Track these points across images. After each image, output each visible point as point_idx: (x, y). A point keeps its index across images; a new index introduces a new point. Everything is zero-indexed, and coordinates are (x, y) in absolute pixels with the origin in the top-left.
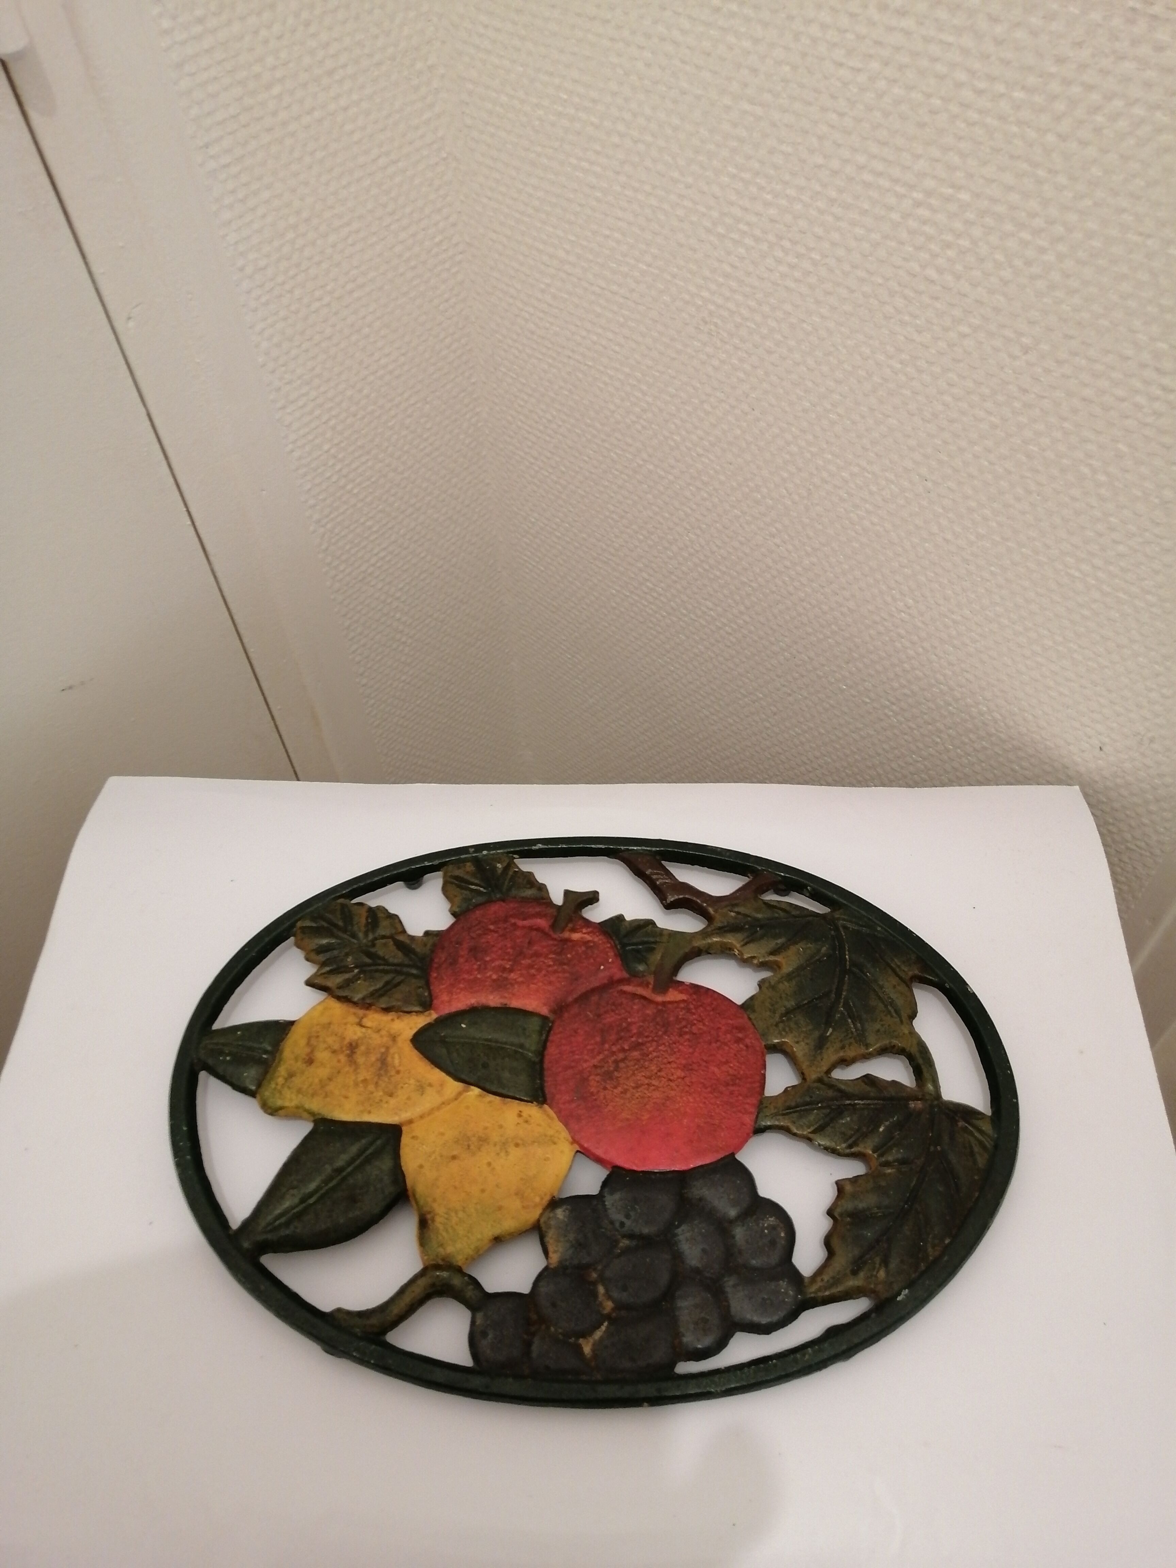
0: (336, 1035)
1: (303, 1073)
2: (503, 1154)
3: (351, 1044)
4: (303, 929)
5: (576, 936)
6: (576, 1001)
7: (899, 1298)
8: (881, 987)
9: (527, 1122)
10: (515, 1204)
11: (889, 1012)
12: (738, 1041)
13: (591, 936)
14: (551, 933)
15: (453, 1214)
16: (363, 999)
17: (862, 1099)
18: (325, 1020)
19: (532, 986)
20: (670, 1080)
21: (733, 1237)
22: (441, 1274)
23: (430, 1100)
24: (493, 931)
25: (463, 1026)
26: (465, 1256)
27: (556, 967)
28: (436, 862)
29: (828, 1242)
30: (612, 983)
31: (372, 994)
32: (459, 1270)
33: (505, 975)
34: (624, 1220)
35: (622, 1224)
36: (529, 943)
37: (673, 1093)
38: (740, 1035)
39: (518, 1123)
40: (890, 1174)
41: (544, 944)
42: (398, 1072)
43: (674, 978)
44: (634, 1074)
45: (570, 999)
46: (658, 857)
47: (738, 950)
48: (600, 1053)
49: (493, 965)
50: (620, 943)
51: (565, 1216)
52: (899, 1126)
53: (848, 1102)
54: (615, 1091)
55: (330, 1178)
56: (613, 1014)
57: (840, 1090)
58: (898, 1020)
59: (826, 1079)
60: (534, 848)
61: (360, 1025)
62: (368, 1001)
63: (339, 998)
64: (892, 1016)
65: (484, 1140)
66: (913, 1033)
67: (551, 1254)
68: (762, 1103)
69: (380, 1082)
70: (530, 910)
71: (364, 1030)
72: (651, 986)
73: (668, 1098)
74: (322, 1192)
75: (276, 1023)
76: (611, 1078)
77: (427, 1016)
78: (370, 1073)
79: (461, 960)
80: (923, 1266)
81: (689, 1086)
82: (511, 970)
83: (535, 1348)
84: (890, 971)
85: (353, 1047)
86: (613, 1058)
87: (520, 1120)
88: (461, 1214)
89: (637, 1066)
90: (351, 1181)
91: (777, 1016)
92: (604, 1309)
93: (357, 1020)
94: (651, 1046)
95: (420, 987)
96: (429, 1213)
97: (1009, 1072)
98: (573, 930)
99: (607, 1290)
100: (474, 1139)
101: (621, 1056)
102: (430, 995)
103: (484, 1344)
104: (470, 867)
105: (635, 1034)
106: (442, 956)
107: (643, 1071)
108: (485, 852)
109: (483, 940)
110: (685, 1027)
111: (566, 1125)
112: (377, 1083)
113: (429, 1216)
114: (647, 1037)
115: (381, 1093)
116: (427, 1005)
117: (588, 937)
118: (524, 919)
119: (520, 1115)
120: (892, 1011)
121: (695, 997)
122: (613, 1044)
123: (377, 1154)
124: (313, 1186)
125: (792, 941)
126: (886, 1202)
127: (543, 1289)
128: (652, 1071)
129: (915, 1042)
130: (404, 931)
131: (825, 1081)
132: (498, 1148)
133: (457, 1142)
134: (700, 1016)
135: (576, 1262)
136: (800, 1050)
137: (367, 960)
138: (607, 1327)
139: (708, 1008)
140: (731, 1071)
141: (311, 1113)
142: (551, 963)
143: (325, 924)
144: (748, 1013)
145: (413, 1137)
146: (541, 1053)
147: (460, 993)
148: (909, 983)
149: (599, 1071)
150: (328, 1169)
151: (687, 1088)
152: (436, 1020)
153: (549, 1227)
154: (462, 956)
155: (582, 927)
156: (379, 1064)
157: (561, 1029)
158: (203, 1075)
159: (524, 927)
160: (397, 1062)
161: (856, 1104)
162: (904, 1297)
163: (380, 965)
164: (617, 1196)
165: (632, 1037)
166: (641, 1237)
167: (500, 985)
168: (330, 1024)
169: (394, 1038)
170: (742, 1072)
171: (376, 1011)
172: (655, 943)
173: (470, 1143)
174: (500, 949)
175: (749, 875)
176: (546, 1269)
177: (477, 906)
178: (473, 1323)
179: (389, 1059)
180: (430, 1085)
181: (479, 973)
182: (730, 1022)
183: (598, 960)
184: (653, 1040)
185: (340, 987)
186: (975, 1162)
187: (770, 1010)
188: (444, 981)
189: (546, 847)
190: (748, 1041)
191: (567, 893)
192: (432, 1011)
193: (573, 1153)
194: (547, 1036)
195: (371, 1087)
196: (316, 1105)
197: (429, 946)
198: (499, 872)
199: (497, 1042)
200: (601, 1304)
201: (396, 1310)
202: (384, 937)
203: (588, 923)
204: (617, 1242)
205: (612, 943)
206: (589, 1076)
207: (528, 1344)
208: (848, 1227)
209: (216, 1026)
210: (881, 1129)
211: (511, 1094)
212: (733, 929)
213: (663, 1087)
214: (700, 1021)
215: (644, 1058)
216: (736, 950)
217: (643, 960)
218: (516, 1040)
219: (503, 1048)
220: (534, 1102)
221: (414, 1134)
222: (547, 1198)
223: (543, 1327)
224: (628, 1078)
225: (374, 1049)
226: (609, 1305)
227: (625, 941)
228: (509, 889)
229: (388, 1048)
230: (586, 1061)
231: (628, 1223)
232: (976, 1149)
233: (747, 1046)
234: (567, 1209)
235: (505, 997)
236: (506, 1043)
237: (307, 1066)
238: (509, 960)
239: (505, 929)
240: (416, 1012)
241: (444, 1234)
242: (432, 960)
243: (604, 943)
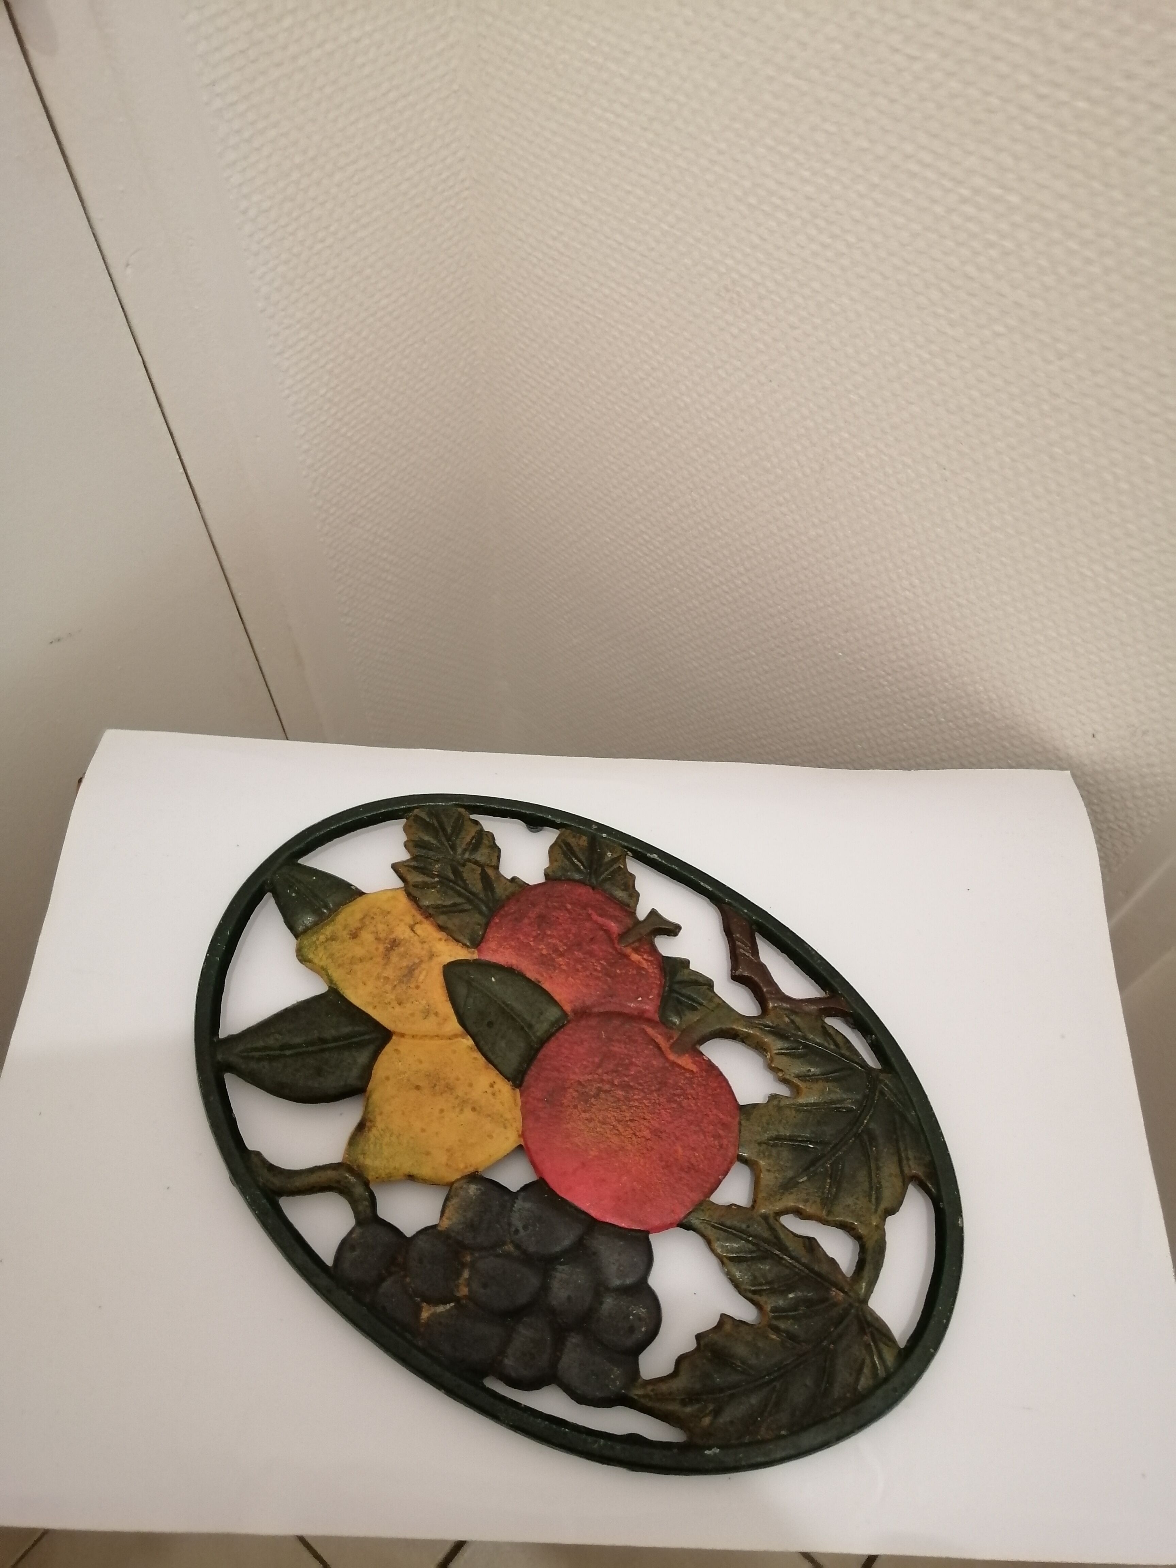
0: (388, 925)
1: (343, 941)
2: (458, 1110)
3: (395, 941)
4: (417, 818)
5: (635, 957)
6: (600, 1014)
7: (707, 1452)
8: (878, 1168)
9: (494, 1094)
10: (441, 1157)
11: (870, 1196)
12: (717, 1137)
13: (648, 965)
14: (616, 942)
15: (388, 1135)
16: (428, 907)
17: (792, 1258)
18: (386, 907)
19: (570, 979)
20: (634, 1134)
21: (601, 1303)
22: (350, 1177)
23: (429, 1025)
24: (567, 909)
25: (493, 980)
26: (377, 1176)
27: (600, 975)
28: (558, 821)
29: (680, 1360)
30: (640, 1017)
31: (437, 907)
32: (366, 1184)
33: (554, 956)
34: (521, 1229)
35: (517, 1231)
36: (592, 939)
37: (629, 1147)
38: (721, 1132)
39: (486, 1092)
40: (773, 1340)
41: (604, 948)
42: (418, 987)
43: (698, 1047)
44: (607, 1110)
45: (596, 1010)
46: (754, 927)
47: (771, 1056)
48: (591, 1073)
49: (550, 941)
50: (670, 987)
51: (475, 1195)
52: (809, 1303)
53: (777, 1252)
54: (583, 1114)
55: (312, 1043)
56: (623, 1046)
57: (777, 1238)
58: (874, 1207)
59: (771, 1220)
60: (649, 855)
61: (412, 928)
62: (431, 911)
63: (409, 895)
64: (870, 1201)
65: (449, 1088)
66: (880, 1230)
67: (444, 1218)
68: (703, 1204)
69: (398, 987)
70: (611, 910)
71: (412, 934)
72: (672, 1041)
73: (622, 1149)
74: (300, 1050)
75: (349, 885)
76: (586, 1102)
77: (470, 953)
78: (394, 974)
79: (526, 921)
80: (747, 1439)
81: (648, 1150)
82: (562, 955)
83: (387, 1285)
84: (895, 1159)
85: (394, 944)
86: (599, 1085)
87: (490, 1090)
88: (394, 1138)
89: (614, 1105)
90: (327, 1055)
91: (766, 1136)
92: (458, 1291)
93: (412, 923)
94: (638, 1095)
95: (479, 924)
96: (371, 1121)
97: (945, 1321)
98: (636, 950)
99: (470, 1278)
100: (443, 1082)
101: (607, 1087)
102: (483, 936)
103: (350, 1256)
104: (584, 841)
105: (632, 1075)
106: (512, 908)
107: (616, 1112)
108: (604, 835)
109: (554, 914)
110: (679, 1096)
111: (524, 1118)
112: (395, 986)
113: (368, 1124)
114: (640, 1084)
115: (393, 997)
116: (476, 943)
117: (645, 965)
118: (601, 916)
119: (492, 1086)
120: (874, 1197)
121: (704, 1074)
122: (607, 1073)
123: (360, 1045)
124: (298, 1040)
125: (825, 1077)
126: (753, 1361)
127: (421, 1243)
128: (625, 1117)
129: (876, 1237)
130: (497, 867)
131: (771, 1222)
132: (457, 1102)
133: (428, 1076)
134: (697, 1094)
135: (460, 1238)
136: (767, 1178)
137: (452, 877)
138: (452, 1308)
139: (710, 1091)
140: (693, 1161)
141: (330, 981)
142: (599, 968)
143: (436, 824)
144: (742, 1117)
145: (396, 1050)
146: (543, 1042)
147: (508, 949)
148: (907, 1180)
149: (580, 1088)
150: (316, 1034)
151: (645, 1151)
152: (475, 960)
153: (457, 1196)
154: (529, 918)
155: (645, 953)
156: (406, 972)
157: (571, 1032)
158: (269, 895)
159: (596, 922)
160: (422, 977)
161: (782, 1258)
162: (712, 1454)
163: (458, 885)
164: (528, 1205)
165: (627, 1076)
166: (524, 1252)
167: (545, 962)
168: (389, 912)
169: (432, 956)
170: (701, 1166)
171: (432, 924)
172: (701, 1004)
173: (438, 1083)
174: (565, 930)
175: (827, 991)
176: (434, 1227)
177: (570, 880)
178: (351, 1232)
179: (417, 972)
180: (436, 1014)
181: (533, 941)
182: (721, 1116)
183: (641, 990)
184: (642, 1091)
185: (415, 886)
186: (857, 1380)
187: (762, 1127)
188: (501, 931)
189: (660, 860)
190: (725, 1142)
191: (653, 913)
192: (476, 952)
193: (516, 1145)
194: (557, 1031)
195: (388, 987)
196: (337, 975)
197: (507, 893)
198: (606, 860)
199: (512, 1009)
200: (457, 1286)
201: (298, 1183)
202: (476, 863)
203: (654, 950)
204: (504, 1244)
205: (664, 980)
206: (569, 1088)
207: (382, 1279)
208: (704, 1361)
209: (300, 861)
210: (791, 1296)
211: (496, 1062)
212: (778, 1033)
213: (625, 1137)
214: (694, 1098)
215: (625, 1101)
216: (769, 1054)
217: (679, 1014)
218: (528, 1017)
219: (513, 1019)
220: (511, 1082)
221: (399, 1048)
222: (471, 1170)
223: (402, 1273)
224: (600, 1110)
225: (411, 956)
226: (464, 1291)
227: (676, 987)
228: (605, 880)
229: (421, 961)
230: (575, 1073)
231: (522, 1232)
232: (866, 1371)
233: (721, 1146)
234: (480, 1189)
235: (542, 976)
236: (519, 1016)
237: (350, 938)
238: (565, 944)
239: (580, 914)
240: (464, 945)
241: (372, 1146)
242: (503, 906)
243: (655, 977)
